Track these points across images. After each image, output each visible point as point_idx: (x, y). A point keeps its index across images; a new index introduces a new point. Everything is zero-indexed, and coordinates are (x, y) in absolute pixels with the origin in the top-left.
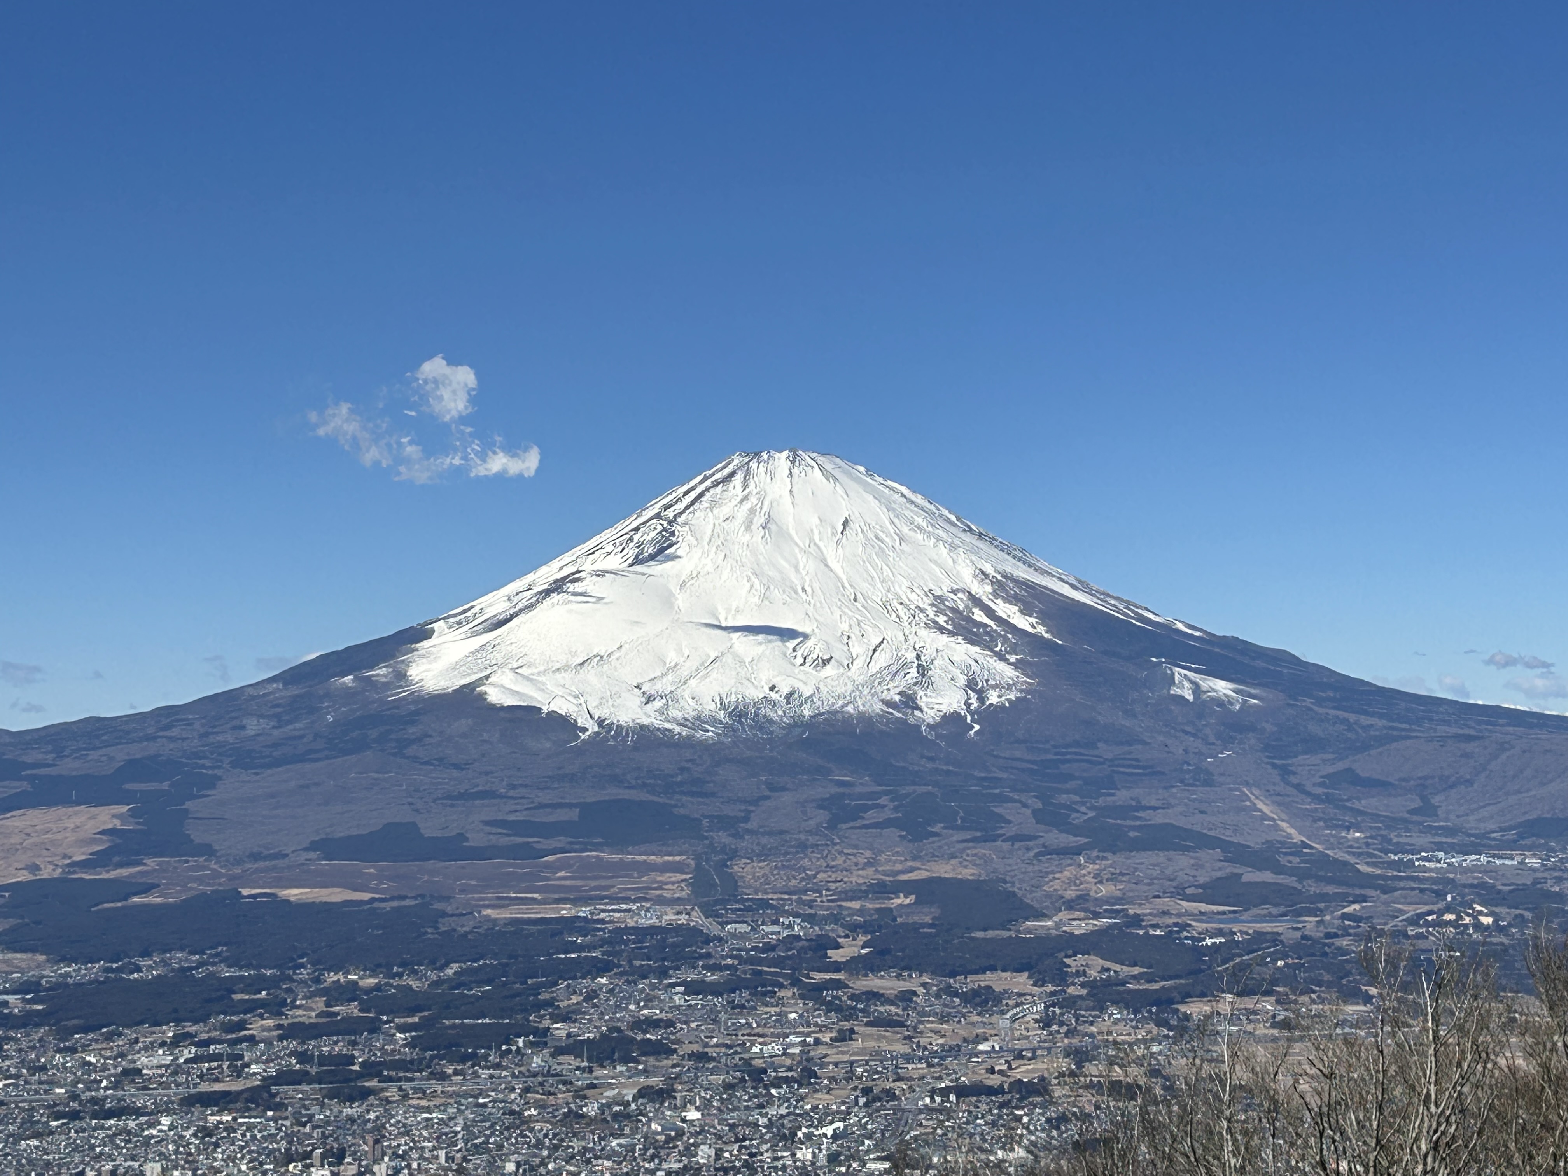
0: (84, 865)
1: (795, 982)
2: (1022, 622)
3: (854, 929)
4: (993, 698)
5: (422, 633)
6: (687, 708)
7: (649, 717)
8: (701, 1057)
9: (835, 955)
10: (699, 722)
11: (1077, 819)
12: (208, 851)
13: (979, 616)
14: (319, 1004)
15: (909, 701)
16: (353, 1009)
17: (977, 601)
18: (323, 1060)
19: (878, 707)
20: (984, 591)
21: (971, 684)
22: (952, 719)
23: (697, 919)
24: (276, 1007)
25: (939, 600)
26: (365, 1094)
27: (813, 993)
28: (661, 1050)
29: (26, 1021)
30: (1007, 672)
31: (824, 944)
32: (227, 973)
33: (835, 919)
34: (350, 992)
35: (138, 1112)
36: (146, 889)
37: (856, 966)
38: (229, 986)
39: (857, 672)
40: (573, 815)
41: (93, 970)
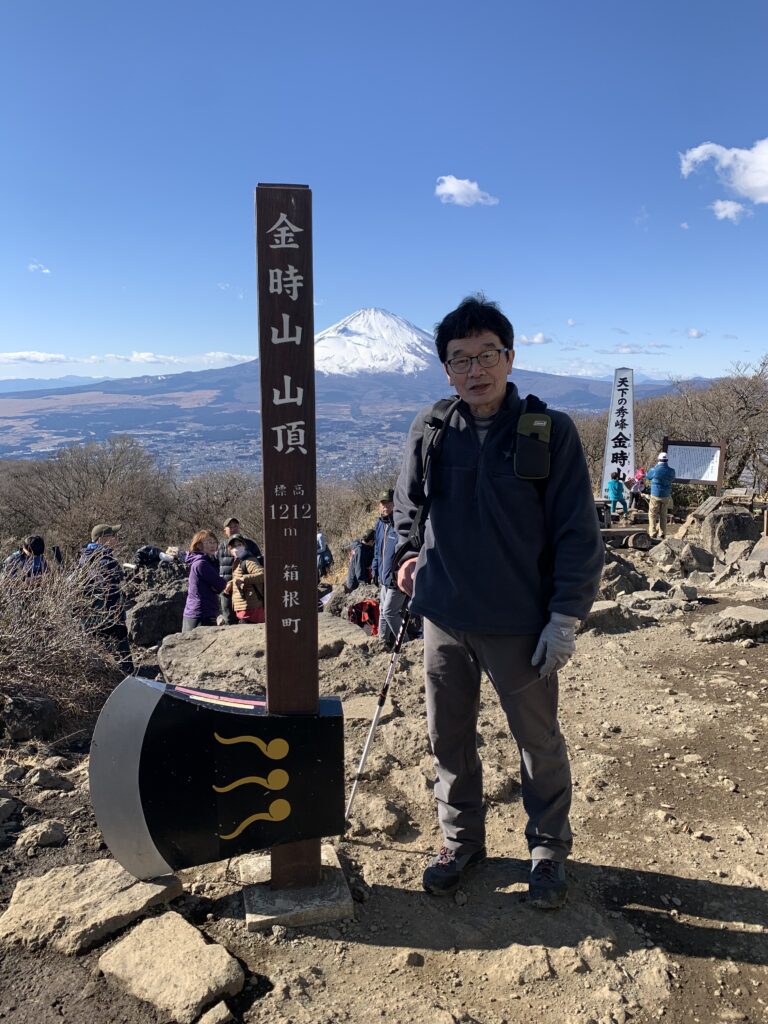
0: (212, 403)
1: (374, 434)
2: (428, 351)
3: (387, 422)
4: (421, 369)
6: (349, 370)
7: (340, 372)
8: (352, 451)
9: (383, 428)
10: (352, 373)
12: (239, 401)
13: (418, 349)
15: (400, 369)
17: (417, 345)
19: (393, 371)
20: (419, 343)
21: (415, 366)
22: (411, 374)
23: (352, 419)
25: (409, 346)
27: (378, 436)
28: (343, 449)
29: (199, 439)
30: (424, 363)
31: (380, 425)
33: (383, 420)
35: (225, 460)
36: (226, 409)
37: (387, 430)
38: (245, 432)
39: (389, 362)
41: (214, 428)
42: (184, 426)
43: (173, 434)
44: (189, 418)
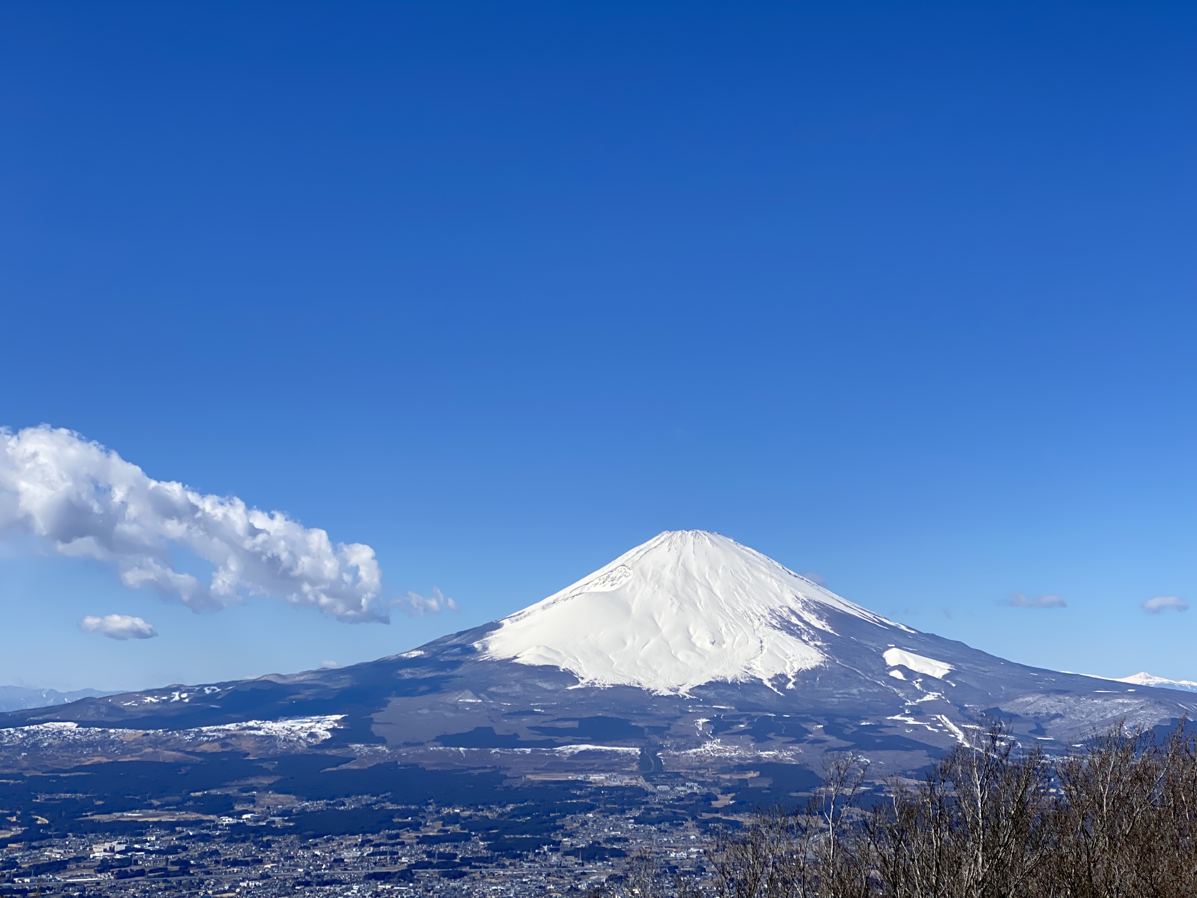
1: (694, 818)
2: (819, 624)
3: (726, 791)
5: (496, 626)
8: (642, 858)
9: (715, 804)
11: (847, 732)
12: (382, 740)
13: (794, 620)
14: (439, 824)
16: (457, 828)
17: (793, 612)
18: (441, 855)
20: (797, 607)
23: (641, 782)
24: (416, 826)
25: (773, 611)
26: (462, 875)
27: (703, 825)
28: (621, 854)
29: (284, 831)
30: (810, 651)
31: (709, 798)
32: (390, 806)
33: (715, 784)
34: (455, 819)
35: (341, 882)
36: (348, 761)
37: (727, 810)
38: (391, 814)
40: (575, 724)
41: (320, 805)
42: (252, 800)
43: (227, 820)
44: (266, 781)
